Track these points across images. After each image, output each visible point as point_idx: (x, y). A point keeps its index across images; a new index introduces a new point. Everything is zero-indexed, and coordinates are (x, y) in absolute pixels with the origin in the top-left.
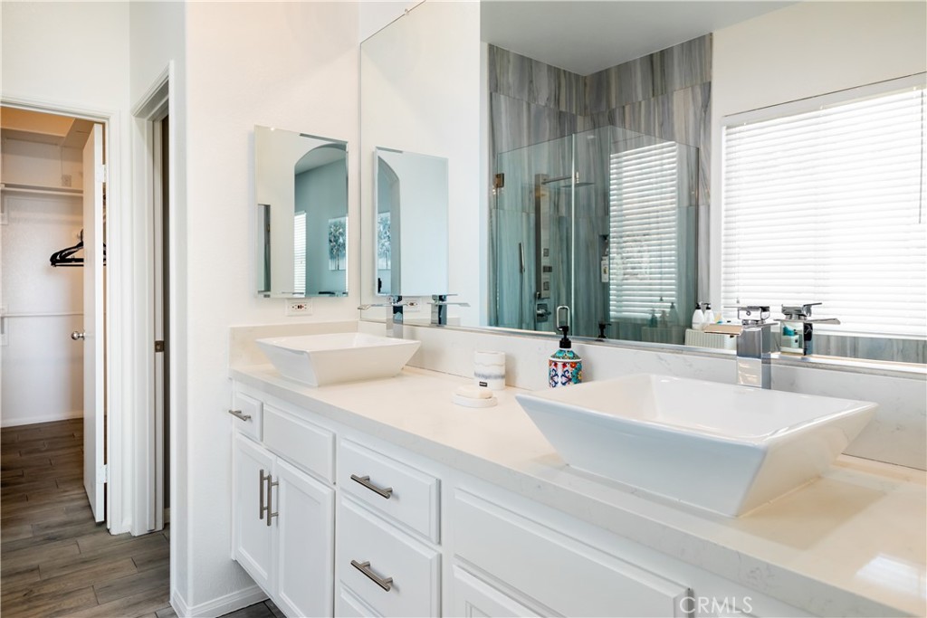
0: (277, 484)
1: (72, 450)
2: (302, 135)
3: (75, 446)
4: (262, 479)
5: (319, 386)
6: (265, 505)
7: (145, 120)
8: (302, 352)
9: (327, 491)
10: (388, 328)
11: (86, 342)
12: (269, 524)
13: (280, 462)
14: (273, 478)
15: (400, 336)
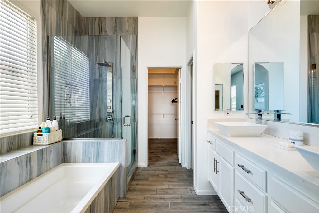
0: (219, 163)
1: (175, 146)
2: (232, 63)
3: (176, 145)
4: (215, 160)
5: (231, 137)
6: (216, 168)
7: (189, 66)
8: (225, 126)
9: (232, 168)
10: (256, 121)
11: (178, 121)
12: (216, 173)
13: (220, 157)
14: (218, 160)
15: (261, 124)
